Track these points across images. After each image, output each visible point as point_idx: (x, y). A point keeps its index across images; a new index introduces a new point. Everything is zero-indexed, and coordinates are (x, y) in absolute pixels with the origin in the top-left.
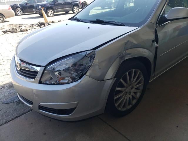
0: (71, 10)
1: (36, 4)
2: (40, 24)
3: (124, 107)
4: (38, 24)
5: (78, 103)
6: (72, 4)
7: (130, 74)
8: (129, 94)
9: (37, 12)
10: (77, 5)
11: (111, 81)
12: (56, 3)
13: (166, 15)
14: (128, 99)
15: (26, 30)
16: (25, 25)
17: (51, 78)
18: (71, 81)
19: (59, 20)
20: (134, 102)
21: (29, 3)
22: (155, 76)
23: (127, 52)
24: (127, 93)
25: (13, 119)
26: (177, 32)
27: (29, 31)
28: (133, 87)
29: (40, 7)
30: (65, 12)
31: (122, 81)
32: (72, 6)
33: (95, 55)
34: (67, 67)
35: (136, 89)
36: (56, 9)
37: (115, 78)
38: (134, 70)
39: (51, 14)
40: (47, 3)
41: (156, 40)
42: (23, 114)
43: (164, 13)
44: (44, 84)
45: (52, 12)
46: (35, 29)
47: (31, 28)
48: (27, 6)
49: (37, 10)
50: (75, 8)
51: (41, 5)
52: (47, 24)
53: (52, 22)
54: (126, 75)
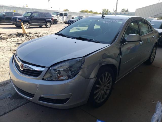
0: (44, 25)
1: (14, 17)
2: (18, 34)
3: (99, 100)
4: (17, 34)
5: (71, 95)
6: (46, 20)
7: (104, 76)
8: (103, 91)
9: (14, 23)
10: (50, 21)
11: (94, 79)
12: (32, 18)
13: (126, 38)
14: (102, 94)
15: (6, 38)
16: (3, 34)
17: (51, 77)
18: (68, 78)
19: (35, 32)
20: (106, 97)
21: (7, 15)
22: (118, 79)
23: (103, 60)
24: (101, 89)
25: (9, 111)
26: (129, 51)
27: (8, 39)
28: (105, 85)
29: (17, 20)
30: (39, 26)
31: (100, 80)
32: (45, 21)
33: (84, 60)
34: (65, 68)
35: (107, 87)
36: (32, 23)
37: (96, 77)
38: (107, 73)
39: (27, 27)
40: (24, 17)
41: (120, 54)
42: (18, 107)
43: (124, 37)
44: (45, 80)
45: (28, 25)
46: (14, 38)
47: (10, 37)
48: (4, 17)
49: (14, 22)
50: (48, 24)
51: (18, 18)
52: (25, 35)
53: (29, 33)
54: (102, 76)
